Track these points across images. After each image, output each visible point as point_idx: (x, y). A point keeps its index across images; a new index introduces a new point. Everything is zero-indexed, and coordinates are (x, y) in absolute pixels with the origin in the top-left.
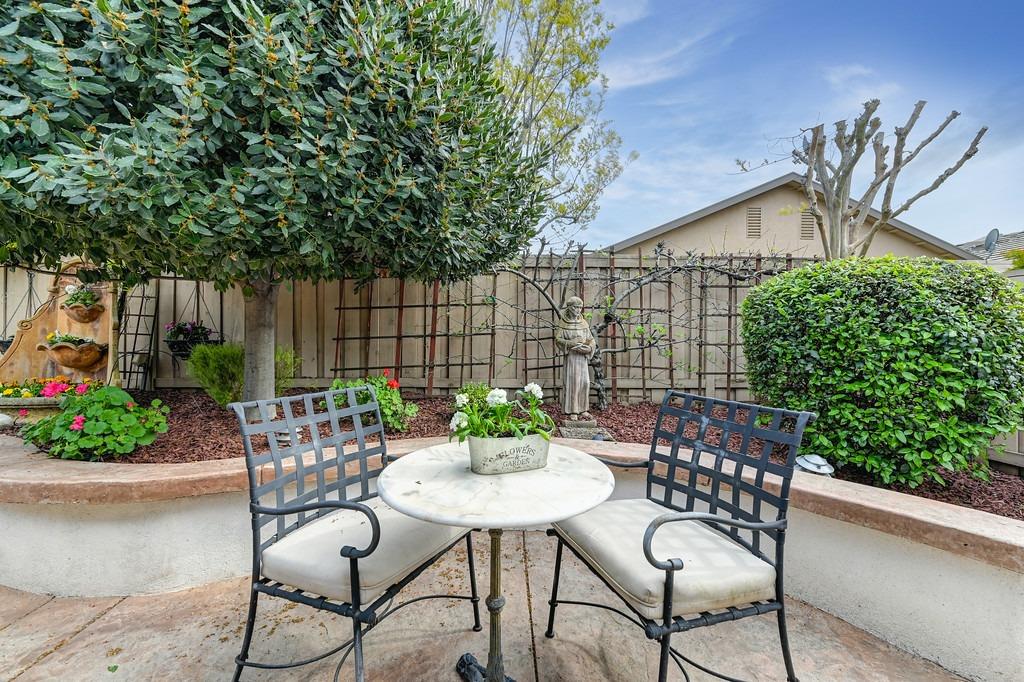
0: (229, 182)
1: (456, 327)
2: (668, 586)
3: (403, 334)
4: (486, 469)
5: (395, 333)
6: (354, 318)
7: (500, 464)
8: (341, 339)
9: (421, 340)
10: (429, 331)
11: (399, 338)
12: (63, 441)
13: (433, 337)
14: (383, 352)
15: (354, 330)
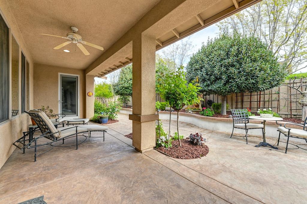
0: (227, 85)
1: (266, 99)
2: (289, 132)
3: (252, 101)
4: (263, 117)
5: (249, 101)
6: (239, 98)
7: (264, 117)
8: (237, 102)
9: (256, 102)
10: (259, 100)
11: (251, 102)
12: (205, 114)
13: (260, 101)
14: (246, 104)
15: (240, 100)
